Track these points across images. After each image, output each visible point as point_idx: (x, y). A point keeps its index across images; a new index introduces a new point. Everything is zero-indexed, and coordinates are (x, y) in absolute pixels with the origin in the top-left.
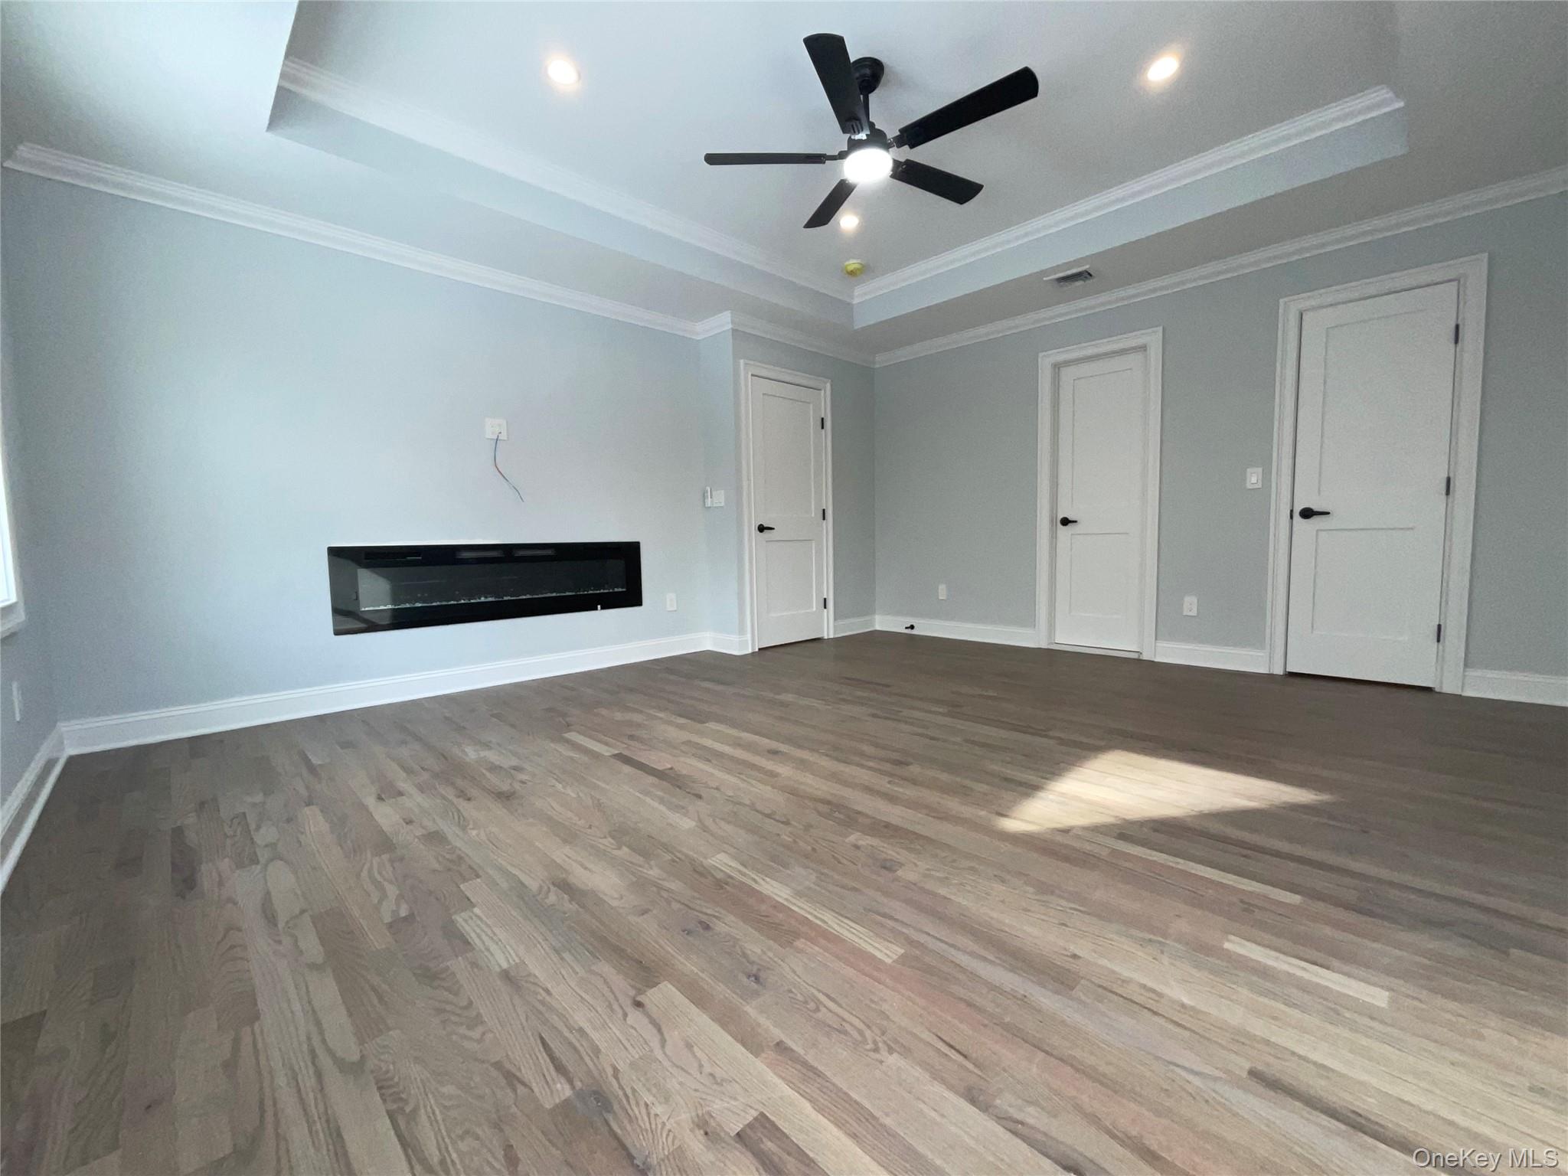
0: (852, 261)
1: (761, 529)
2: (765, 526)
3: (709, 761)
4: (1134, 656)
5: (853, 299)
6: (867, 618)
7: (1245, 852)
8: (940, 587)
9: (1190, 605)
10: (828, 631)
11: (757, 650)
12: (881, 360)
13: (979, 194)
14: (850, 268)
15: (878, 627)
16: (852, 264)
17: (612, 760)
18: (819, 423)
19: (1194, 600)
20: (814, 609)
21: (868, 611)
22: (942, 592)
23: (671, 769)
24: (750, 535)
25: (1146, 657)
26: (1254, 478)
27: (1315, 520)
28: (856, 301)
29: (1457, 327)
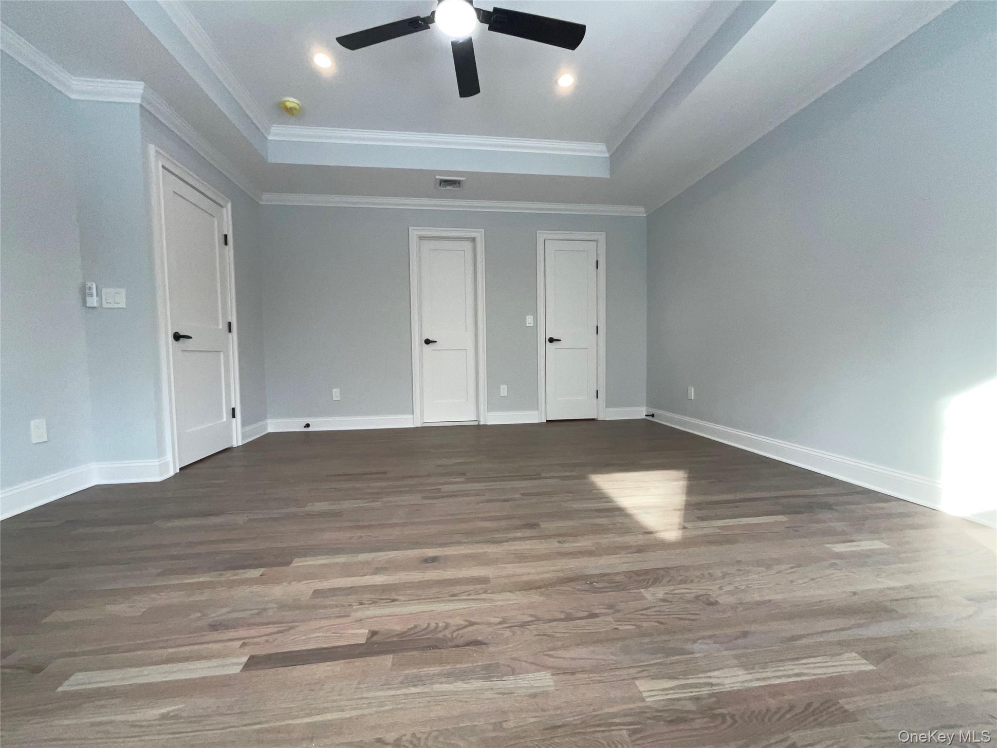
0: (291, 99)
1: (177, 337)
2: (181, 334)
3: (394, 600)
4: (476, 423)
5: (269, 134)
6: (261, 423)
7: (735, 504)
8: (334, 390)
9: (504, 390)
10: (237, 441)
11: (178, 471)
12: (267, 199)
13: (476, 95)
14: (289, 105)
15: (270, 430)
16: (292, 102)
17: (247, 674)
18: (223, 240)
19: (505, 387)
20: (225, 420)
21: (261, 417)
22: (336, 393)
23: (374, 633)
24: (167, 343)
25: (482, 423)
26: (530, 320)
27: (555, 343)
28: (270, 138)
29: (597, 261)
